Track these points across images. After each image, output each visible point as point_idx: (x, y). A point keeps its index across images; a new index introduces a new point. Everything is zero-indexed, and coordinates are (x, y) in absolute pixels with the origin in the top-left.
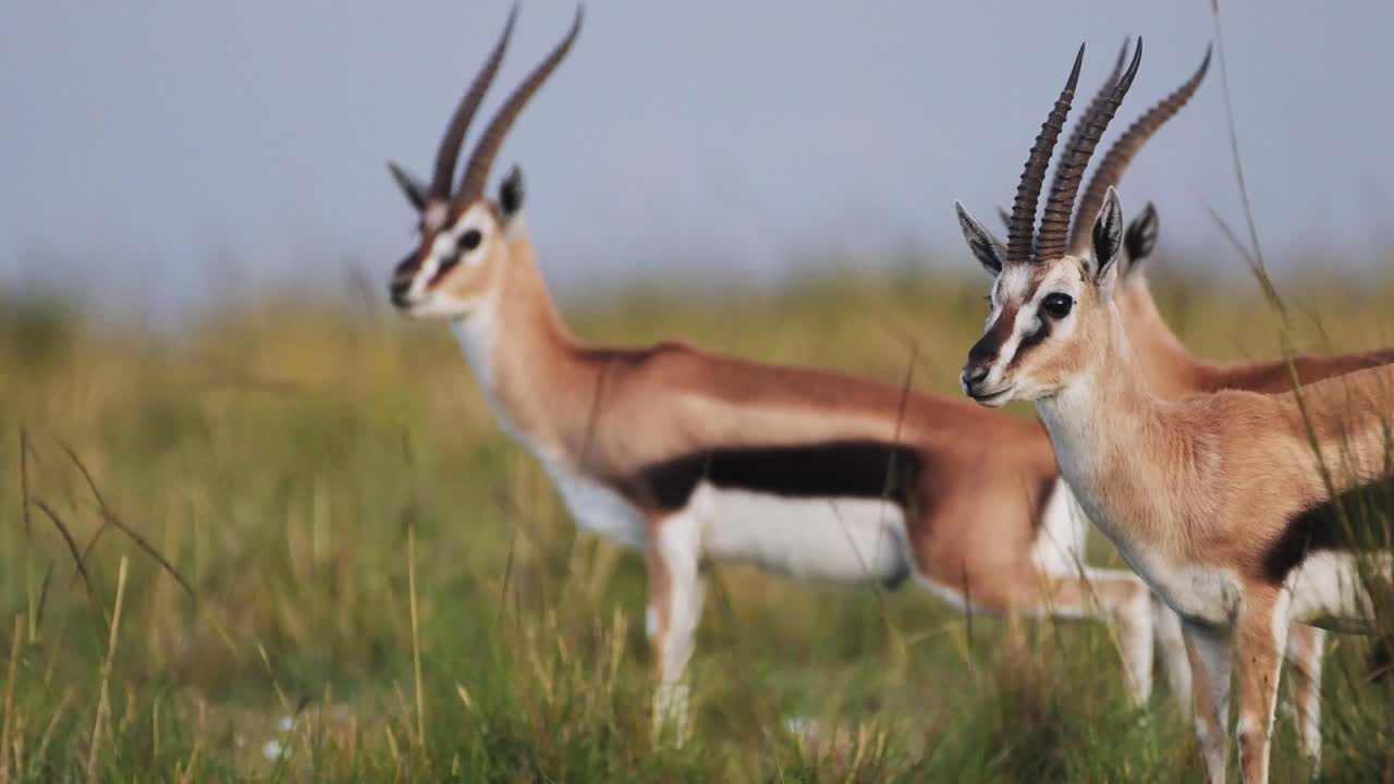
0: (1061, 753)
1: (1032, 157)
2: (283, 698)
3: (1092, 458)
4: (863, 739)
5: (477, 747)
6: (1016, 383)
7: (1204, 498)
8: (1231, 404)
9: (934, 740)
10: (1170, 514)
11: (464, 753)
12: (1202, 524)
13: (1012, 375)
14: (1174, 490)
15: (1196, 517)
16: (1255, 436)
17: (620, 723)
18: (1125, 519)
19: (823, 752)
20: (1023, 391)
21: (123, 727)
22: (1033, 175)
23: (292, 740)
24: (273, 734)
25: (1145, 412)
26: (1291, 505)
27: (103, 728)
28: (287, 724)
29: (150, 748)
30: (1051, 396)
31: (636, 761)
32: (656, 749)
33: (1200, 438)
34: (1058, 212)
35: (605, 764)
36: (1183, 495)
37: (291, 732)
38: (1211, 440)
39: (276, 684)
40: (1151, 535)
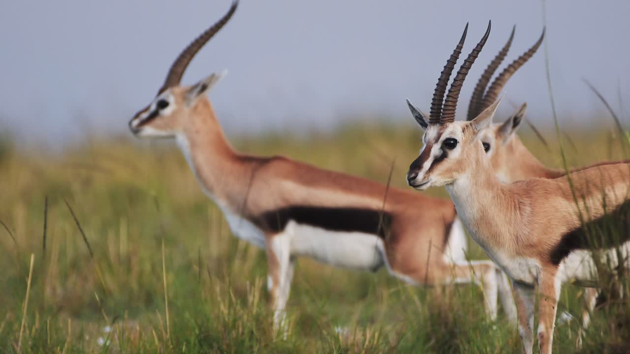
0: (458, 342)
1: (441, 76)
2: (106, 318)
3: (472, 211)
4: (368, 336)
5: (193, 339)
6: (431, 179)
7: (524, 227)
8: (535, 184)
9: (400, 336)
10: (508, 235)
11: (188, 342)
12: (523, 239)
13: (429, 175)
14: (510, 224)
15: (520, 236)
16: (546, 198)
17: (258, 329)
18: (488, 237)
19: (350, 341)
20: (435, 182)
21: (34, 330)
22: (442, 84)
23: (110, 336)
24: (101, 334)
25: (495, 189)
26: (563, 230)
27: (24, 331)
28: (108, 329)
29: (46, 341)
30: (451, 184)
31: (266, 346)
32: (274, 341)
33: (521, 200)
34: (451, 101)
35: (251, 347)
36: (514, 226)
37: (110, 333)
38: (527, 201)
39: (103, 311)
40: (499, 244)
